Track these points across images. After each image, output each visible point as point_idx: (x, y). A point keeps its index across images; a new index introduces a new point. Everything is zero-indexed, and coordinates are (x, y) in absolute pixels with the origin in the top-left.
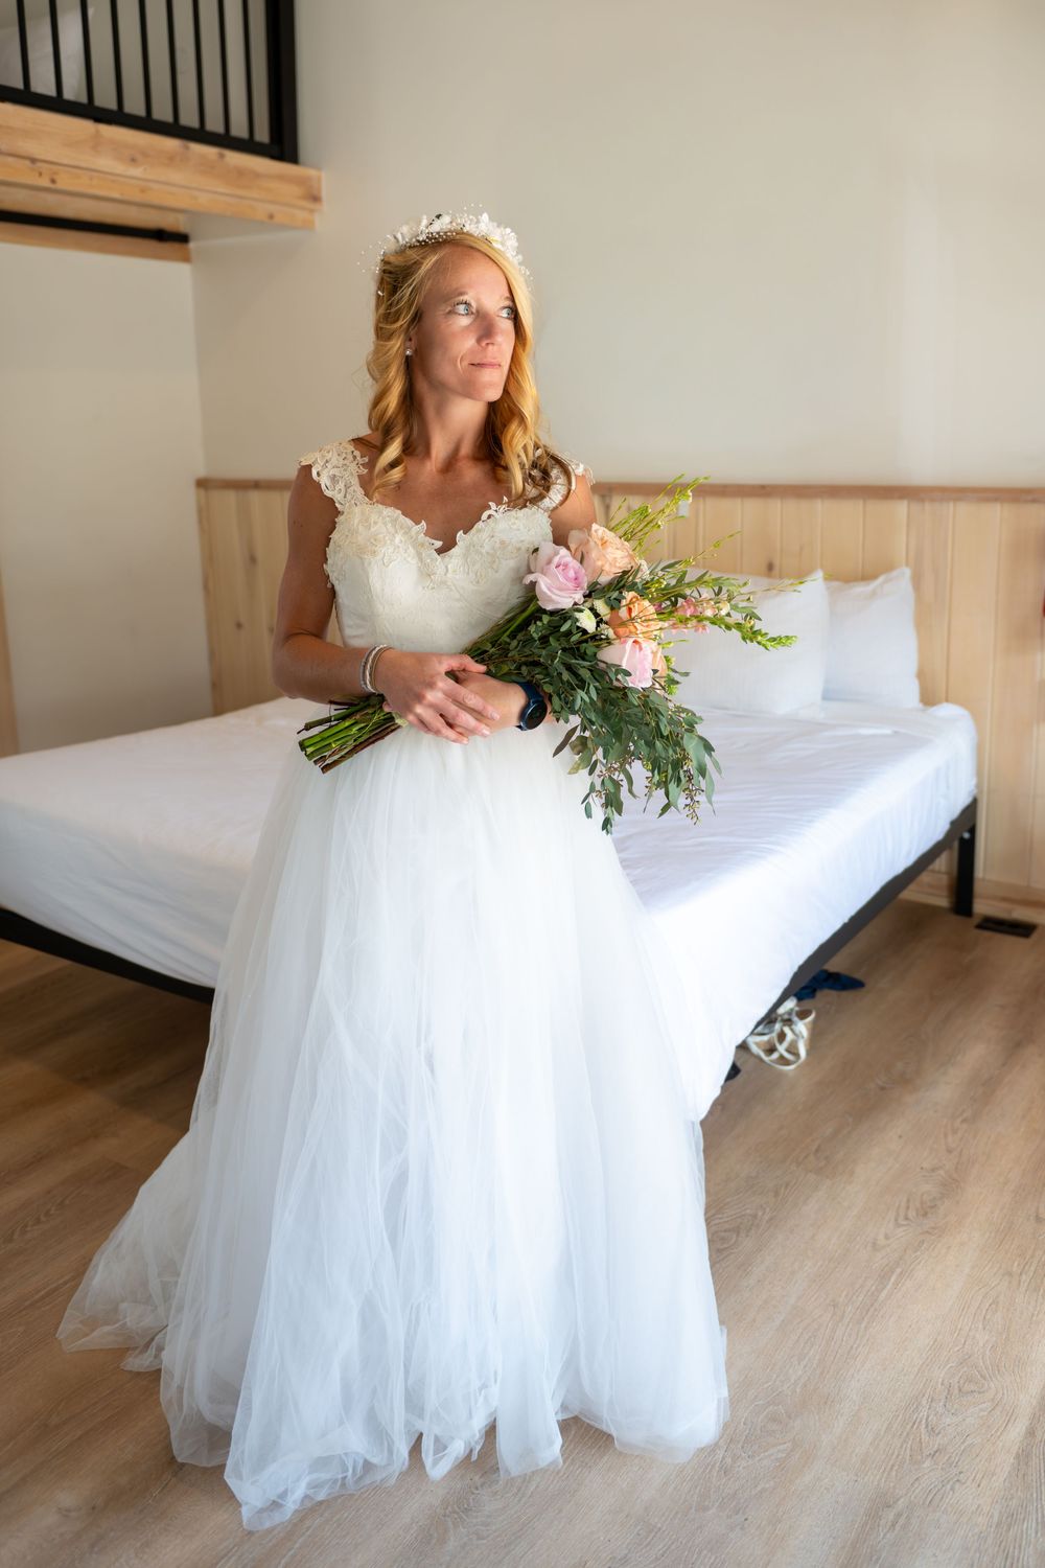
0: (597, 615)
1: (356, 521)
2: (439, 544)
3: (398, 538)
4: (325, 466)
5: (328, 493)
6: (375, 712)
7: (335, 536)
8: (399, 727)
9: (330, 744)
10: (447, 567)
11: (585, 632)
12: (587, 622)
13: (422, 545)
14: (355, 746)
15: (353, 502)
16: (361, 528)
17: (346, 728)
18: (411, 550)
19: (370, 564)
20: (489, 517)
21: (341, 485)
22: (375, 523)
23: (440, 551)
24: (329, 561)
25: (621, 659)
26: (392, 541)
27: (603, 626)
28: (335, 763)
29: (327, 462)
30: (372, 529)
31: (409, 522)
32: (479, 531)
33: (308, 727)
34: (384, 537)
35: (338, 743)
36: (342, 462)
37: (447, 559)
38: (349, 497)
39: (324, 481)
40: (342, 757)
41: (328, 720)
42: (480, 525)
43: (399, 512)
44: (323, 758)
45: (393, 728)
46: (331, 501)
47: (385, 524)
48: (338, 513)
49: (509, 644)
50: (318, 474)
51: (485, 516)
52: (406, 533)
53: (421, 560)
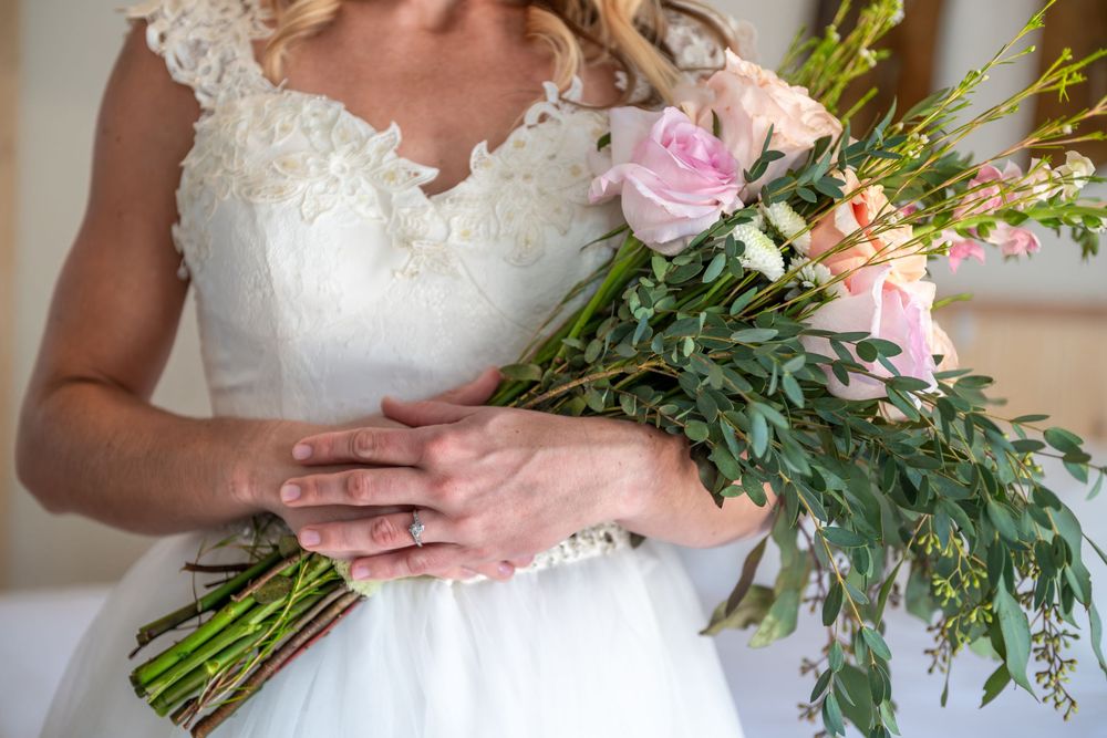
1: (243, 126)
2: (430, 174)
3: (336, 162)
4: (179, 22)
5: (182, 76)
6: (296, 572)
7: (191, 161)
8: (360, 598)
9: (201, 668)
10: (448, 225)
13: (392, 176)
14: (264, 663)
15: (237, 89)
16: (251, 140)
17: (234, 621)
18: (367, 189)
19: (270, 215)
20: (543, 118)
21: (212, 59)
22: (284, 129)
23: (431, 190)
24: (185, 220)
26: (321, 166)
28: (221, 712)
29: (184, 14)
30: (279, 143)
31: (361, 127)
32: (520, 145)
33: (147, 636)
34: (304, 159)
35: (221, 662)
36: (217, 16)
37: (448, 207)
38: (227, 79)
39: (173, 51)
40: (237, 693)
41: (192, 612)
42: (521, 134)
43: (338, 106)
44: (191, 704)
45: (344, 603)
46: (187, 90)
47: (307, 131)
48: (198, 111)
50: (162, 38)
51: (532, 114)
52: (354, 151)
53: (388, 207)
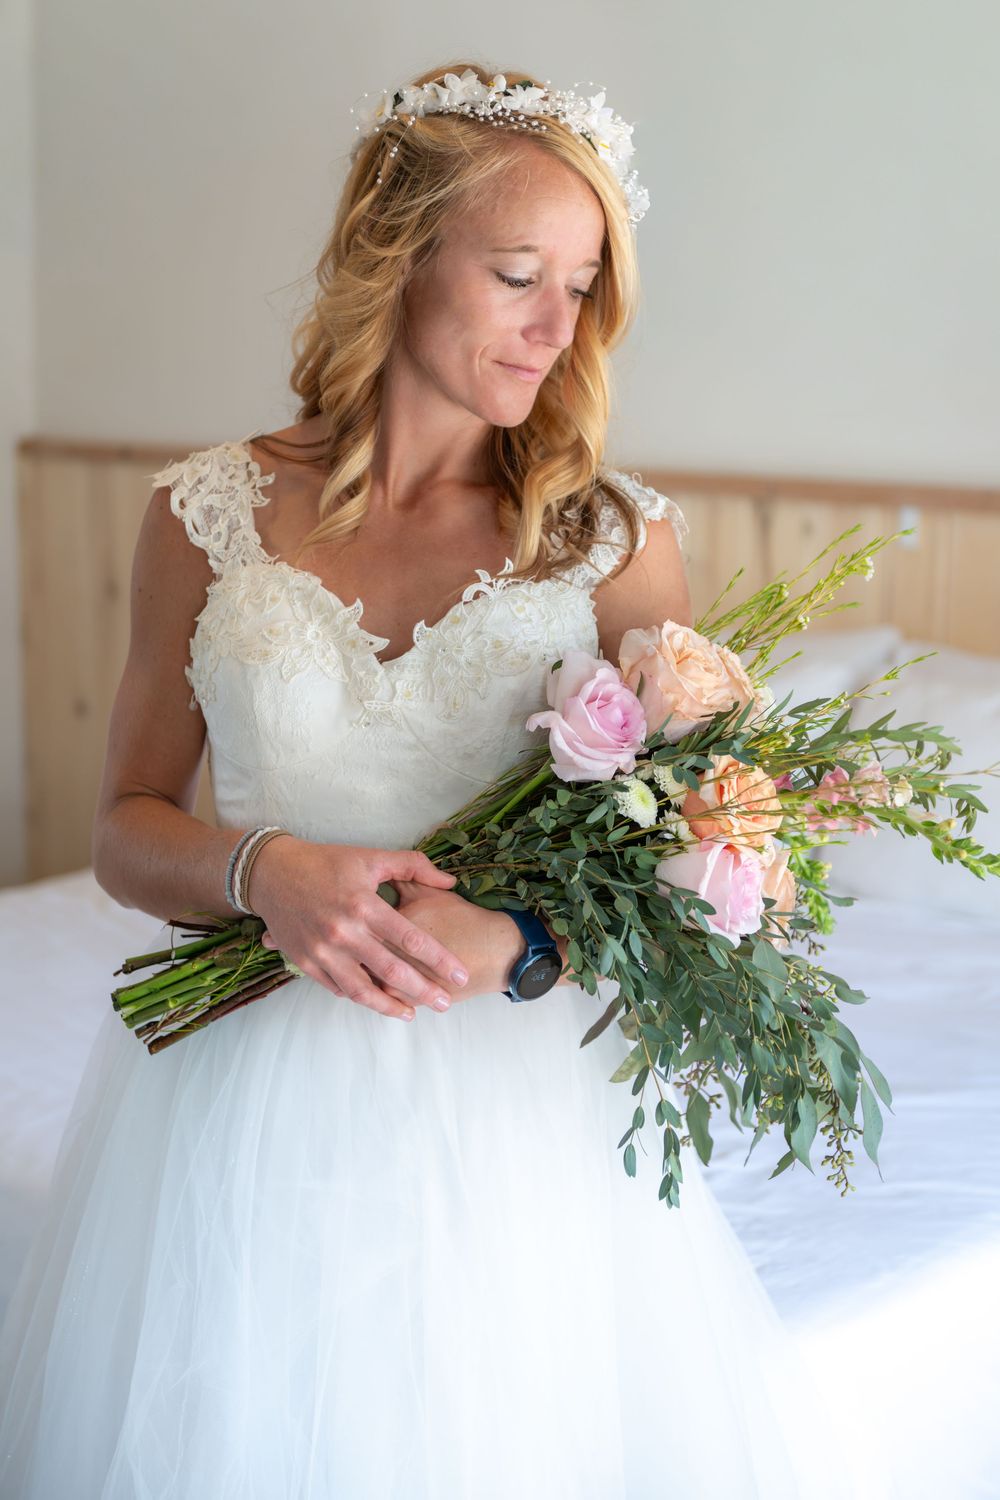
0: (659, 795)
1: (241, 594)
2: (382, 643)
3: (312, 629)
4: (194, 490)
5: (198, 540)
6: (247, 950)
7: (204, 619)
8: (292, 977)
9: (165, 1002)
10: (393, 687)
11: (634, 826)
12: (639, 806)
13: (353, 644)
14: (212, 1008)
15: (239, 559)
16: (247, 608)
17: (197, 974)
18: (333, 653)
19: (257, 674)
20: (477, 596)
21: (222, 526)
22: (274, 600)
23: (385, 657)
24: (196, 664)
25: (699, 880)
26: (300, 633)
27: (670, 815)
28: (173, 1037)
29: (200, 481)
30: (268, 612)
31: (334, 600)
32: (456, 621)
33: (130, 967)
34: (286, 627)
35: (179, 1001)
36: (226, 482)
37: (395, 672)
38: (233, 547)
39: (191, 516)
40: (187, 1026)
41: (163, 957)
42: (458, 610)
43: (317, 581)
44: (152, 1027)
45: (282, 978)
46: (202, 555)
47: (291, 603)
48: (211, 577)
49: (498, 838)
50: (182, 504)
51: (468, 593)
52: (326, 621)
53: (349, 671)
